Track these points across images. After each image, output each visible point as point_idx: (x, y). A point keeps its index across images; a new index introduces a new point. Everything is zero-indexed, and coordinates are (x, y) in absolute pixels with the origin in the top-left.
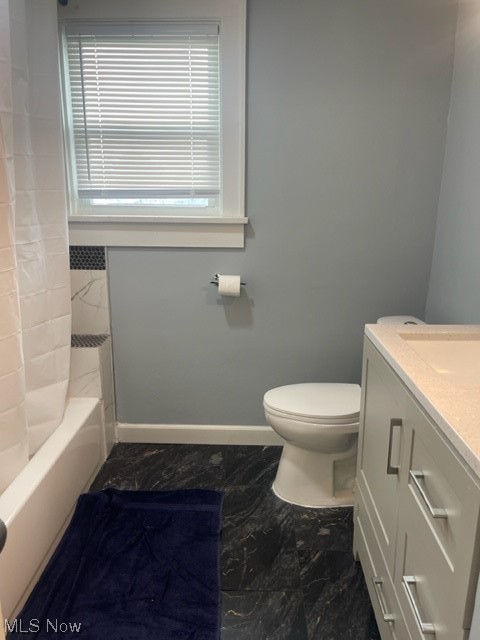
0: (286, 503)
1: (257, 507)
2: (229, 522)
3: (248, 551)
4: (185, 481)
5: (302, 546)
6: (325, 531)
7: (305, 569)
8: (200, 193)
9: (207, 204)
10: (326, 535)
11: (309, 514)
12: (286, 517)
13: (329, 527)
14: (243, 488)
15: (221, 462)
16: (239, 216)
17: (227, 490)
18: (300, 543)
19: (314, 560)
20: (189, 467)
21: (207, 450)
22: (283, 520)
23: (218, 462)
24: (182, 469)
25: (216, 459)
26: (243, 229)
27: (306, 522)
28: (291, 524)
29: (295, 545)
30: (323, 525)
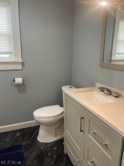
0: (43, 143)
1: (34, 146)
2: (27, 154)
3: (35, 161)
4: (9, 144)
5: (50, 155)
6: (55, 148)
7: (53, 162)
8: (6, 53)
9: (8, 56)
10: (56, 149)
11: (49, 144)
12: (44, 147)
13: (56, 147)
14: (29, 142)
15: (20, 135)
16: (20, 60)
17: (24, 144)
18: (49, 154)
19: (55, 158)
20: (10, 139)
21: (14, 132)
22: (43, 148)
23: (19, 135)
24: (7, 140)
25: (18, 134)
26: (21, 63)
27: (49, 147)
28: (46, 149)
29: (48, 155)
30: (54, 146)
